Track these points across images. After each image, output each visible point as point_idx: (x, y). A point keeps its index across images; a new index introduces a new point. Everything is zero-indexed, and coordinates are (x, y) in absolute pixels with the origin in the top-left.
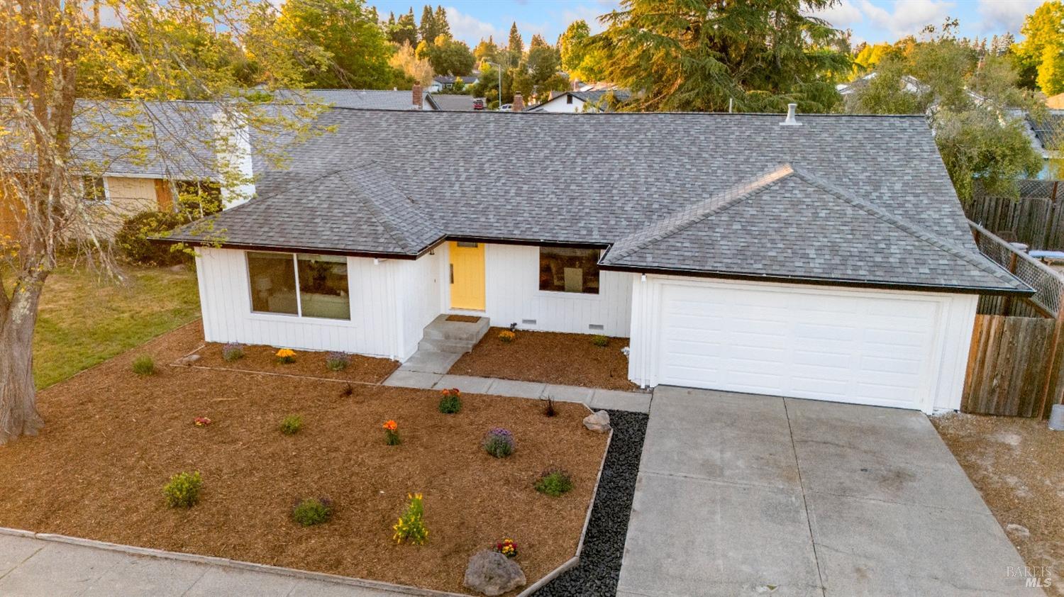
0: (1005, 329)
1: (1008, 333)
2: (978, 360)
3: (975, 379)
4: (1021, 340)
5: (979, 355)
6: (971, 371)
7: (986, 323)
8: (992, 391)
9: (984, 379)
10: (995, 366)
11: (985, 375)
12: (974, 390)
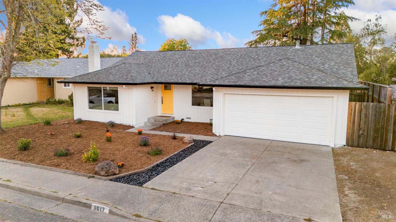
0: (362, 108)
1: (364, 110)
2: (352, 121)
3: (351, 131)
4: (371, 113)
5: (352, 120)
6: (349, 127)
7: (353, 106)
8: (359, 137)
9: (355, 131)
10: (359, 125)
11: (355, 129)
12: (351, 135)
